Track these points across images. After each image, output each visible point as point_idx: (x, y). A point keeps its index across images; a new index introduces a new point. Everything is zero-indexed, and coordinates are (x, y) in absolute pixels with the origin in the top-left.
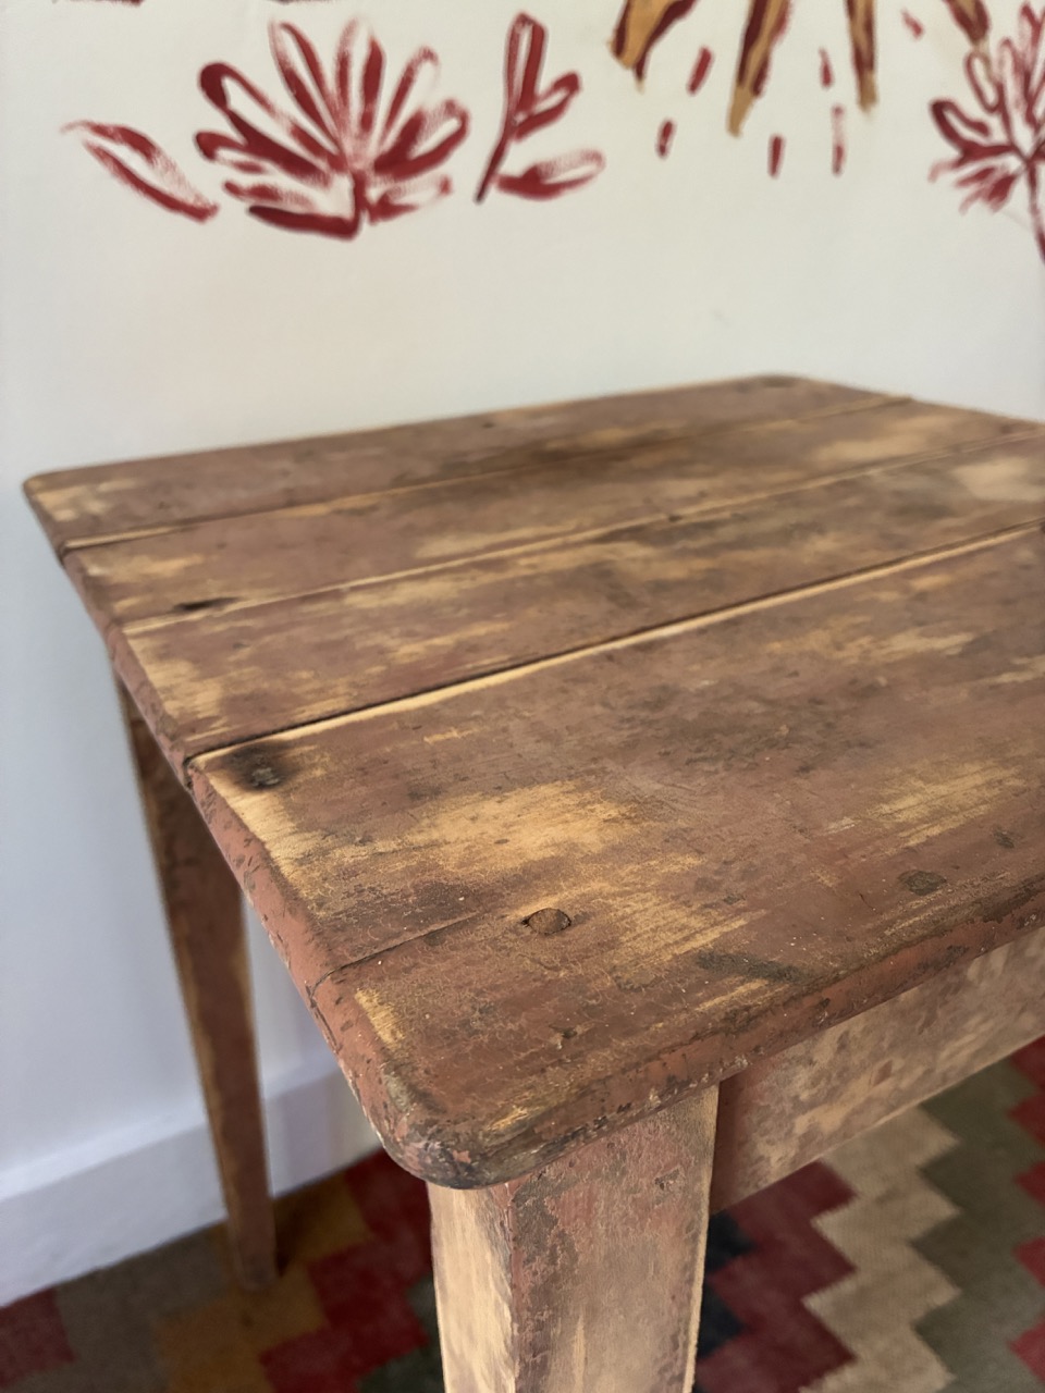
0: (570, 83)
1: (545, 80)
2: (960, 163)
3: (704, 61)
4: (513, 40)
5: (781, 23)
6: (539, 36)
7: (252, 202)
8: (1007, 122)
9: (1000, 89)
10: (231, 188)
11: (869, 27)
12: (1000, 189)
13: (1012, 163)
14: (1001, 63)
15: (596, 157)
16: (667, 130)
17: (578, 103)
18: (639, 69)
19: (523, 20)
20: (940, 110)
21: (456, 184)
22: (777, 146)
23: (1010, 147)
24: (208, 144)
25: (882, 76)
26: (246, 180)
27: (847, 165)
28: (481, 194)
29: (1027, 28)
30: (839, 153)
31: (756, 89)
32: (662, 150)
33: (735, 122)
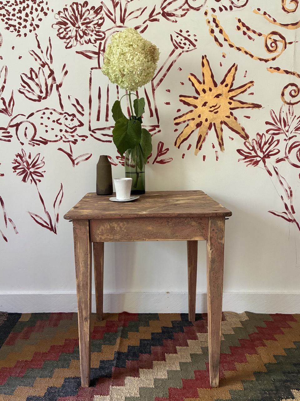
0: (168, 149)
1: (163, 149)
2: (245, 159)
3: (190, 146)
4: (159, 145)
5: (204, 140)
6: (163, 144)
7: (122, 164)
8: (256, 152)
9: (253, 147)
10: (120, 162)
11: (222, 139)
12: (257, 163)
13: (258, 159)
14: (253, 143)
15: (172, 159)
16: (184, 155)
17: (168, 152)
18: (179, 147)
19: (160, 142)
20: (239, 151)
21: (149, 162)
22: (204, 157)
23: (257, 156)
24: (117, 157)
25: (225, 146)
26: (121, 161)
27: (219, 160)
28: (153, 164)
29: (259, 137)
30: (217, 158)
31: (200, 149)
32: (183, 158)
33: (196, 154)
